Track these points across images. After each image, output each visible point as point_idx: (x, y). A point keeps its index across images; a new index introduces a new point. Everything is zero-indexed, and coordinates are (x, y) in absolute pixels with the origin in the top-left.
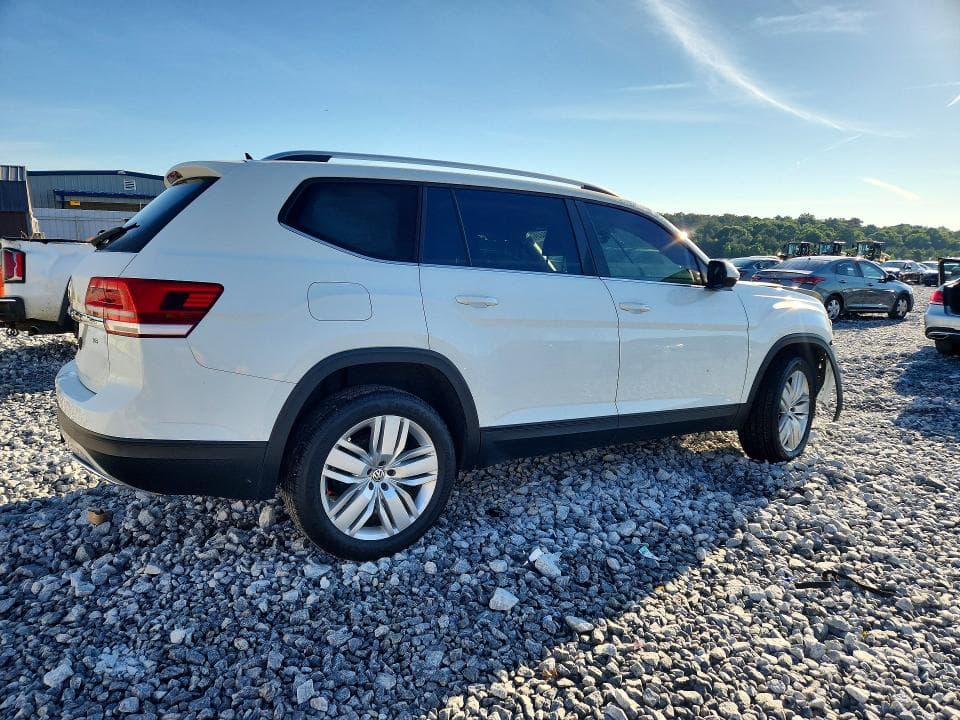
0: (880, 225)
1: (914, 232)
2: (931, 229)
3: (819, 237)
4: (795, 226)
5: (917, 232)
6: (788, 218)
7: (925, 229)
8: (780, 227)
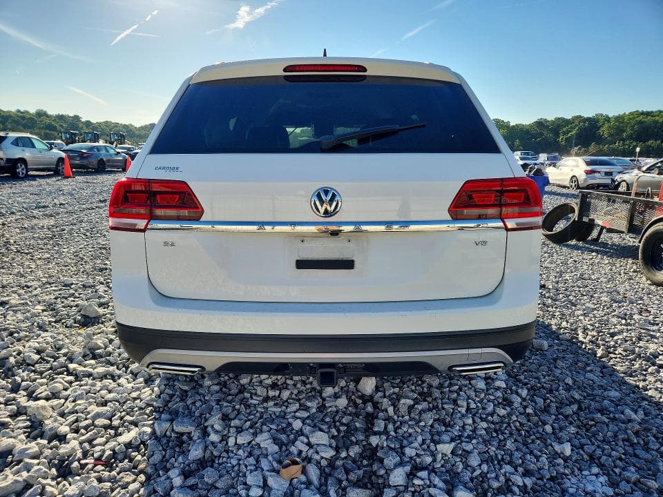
0: (94, 121)
1: (115, 126)
2: (125, 125)
3: (55, 127)
4: (35, 118)
5: (117, 127)
6: (27, 112)
7: (121, 125)
8: (23, 118)
